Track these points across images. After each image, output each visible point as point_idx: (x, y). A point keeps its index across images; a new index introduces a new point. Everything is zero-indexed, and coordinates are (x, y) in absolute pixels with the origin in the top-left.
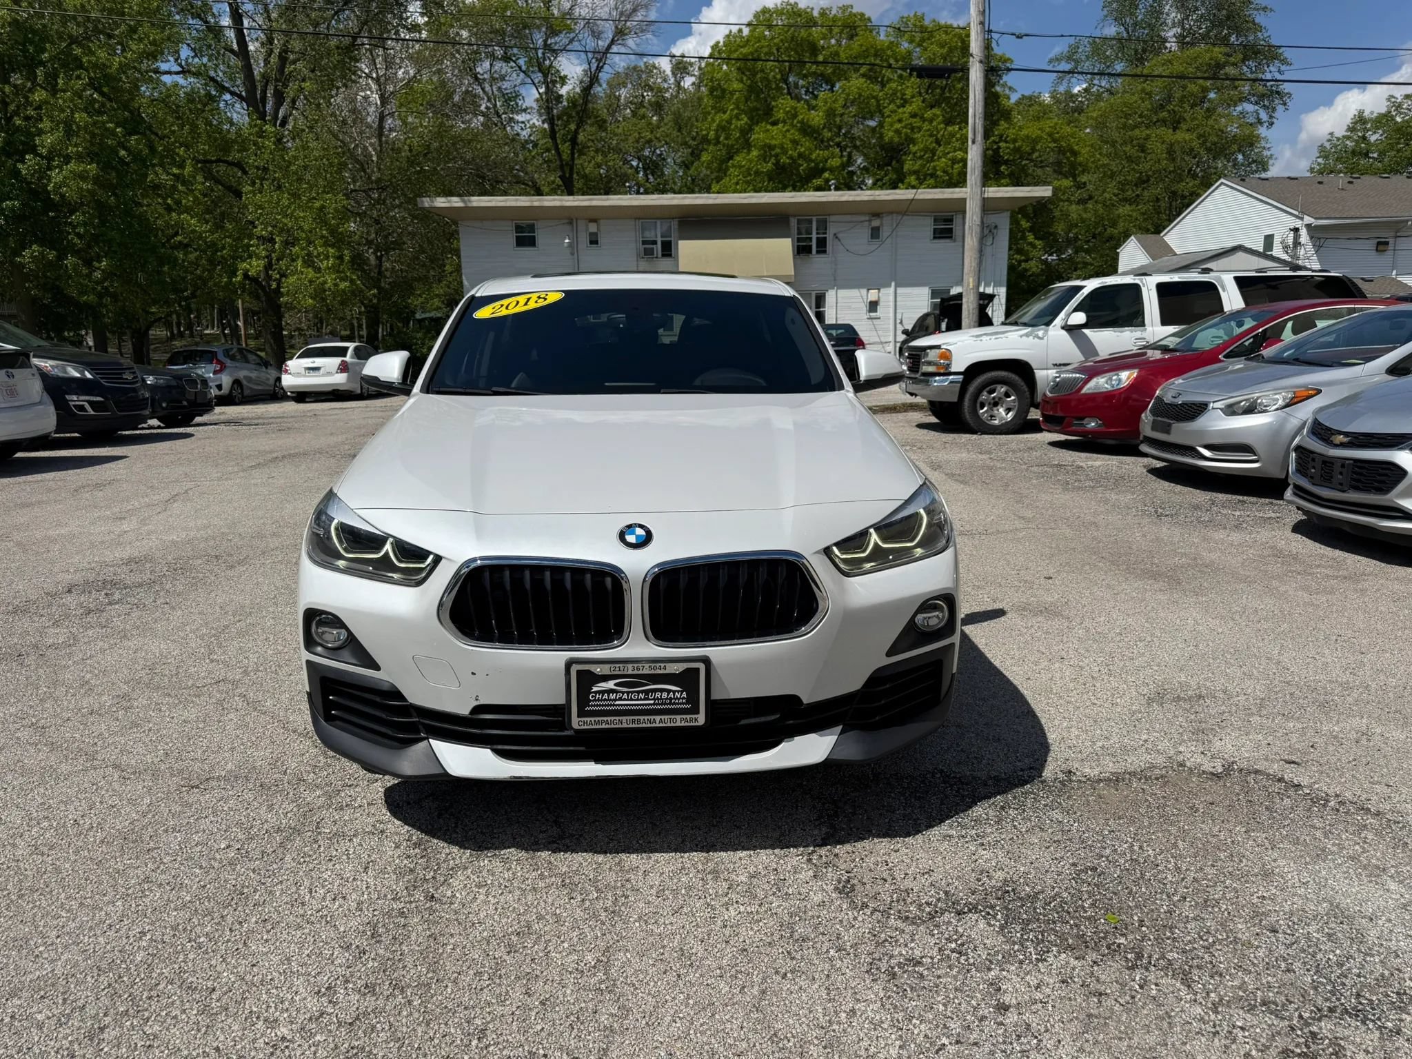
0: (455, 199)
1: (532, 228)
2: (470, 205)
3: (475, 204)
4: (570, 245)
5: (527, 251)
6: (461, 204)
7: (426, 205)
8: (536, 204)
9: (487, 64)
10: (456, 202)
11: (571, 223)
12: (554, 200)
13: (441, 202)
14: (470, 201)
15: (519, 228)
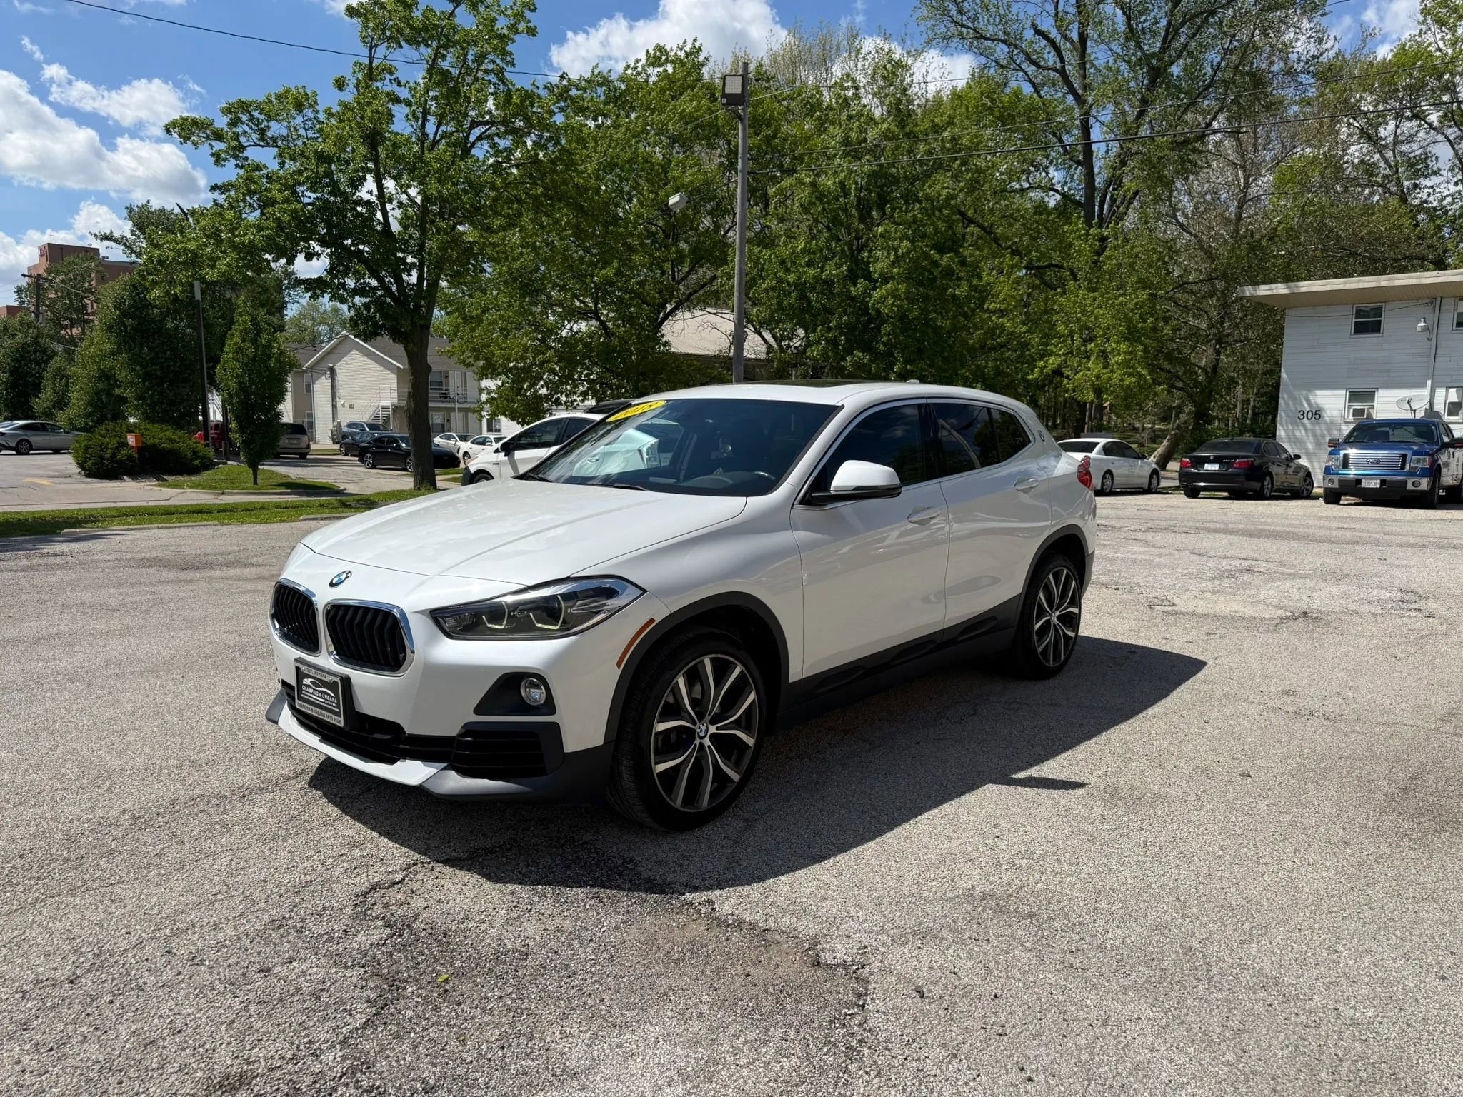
0: (1280, 285)
1: (1378, 312)
2: (1296, 291)
3: (1303, 290)
4: (1426, 329)
5: (1369, 339)
6: (1286, 291)
7: (1248, 294)
8: (1383, 284)
9: (1391, 126)
10: (1280, 289)
11: (1432, 302)
12: (1409, 278)
13: (1264, 290)
14: (1297, 287)
15: (1359, 313)
